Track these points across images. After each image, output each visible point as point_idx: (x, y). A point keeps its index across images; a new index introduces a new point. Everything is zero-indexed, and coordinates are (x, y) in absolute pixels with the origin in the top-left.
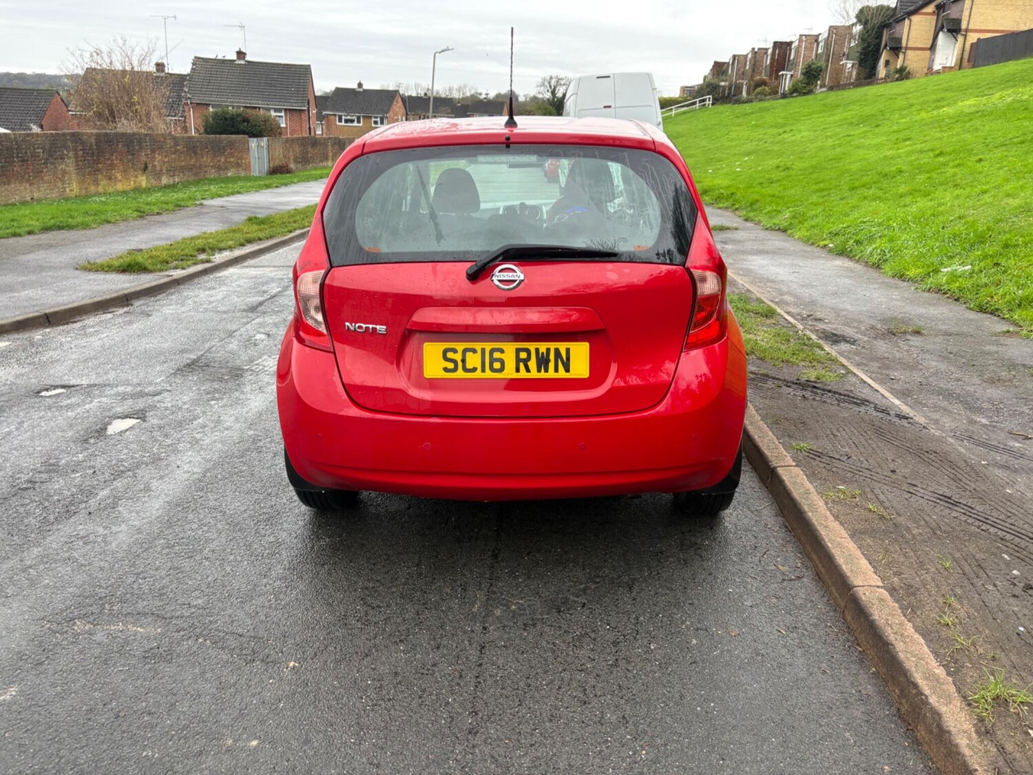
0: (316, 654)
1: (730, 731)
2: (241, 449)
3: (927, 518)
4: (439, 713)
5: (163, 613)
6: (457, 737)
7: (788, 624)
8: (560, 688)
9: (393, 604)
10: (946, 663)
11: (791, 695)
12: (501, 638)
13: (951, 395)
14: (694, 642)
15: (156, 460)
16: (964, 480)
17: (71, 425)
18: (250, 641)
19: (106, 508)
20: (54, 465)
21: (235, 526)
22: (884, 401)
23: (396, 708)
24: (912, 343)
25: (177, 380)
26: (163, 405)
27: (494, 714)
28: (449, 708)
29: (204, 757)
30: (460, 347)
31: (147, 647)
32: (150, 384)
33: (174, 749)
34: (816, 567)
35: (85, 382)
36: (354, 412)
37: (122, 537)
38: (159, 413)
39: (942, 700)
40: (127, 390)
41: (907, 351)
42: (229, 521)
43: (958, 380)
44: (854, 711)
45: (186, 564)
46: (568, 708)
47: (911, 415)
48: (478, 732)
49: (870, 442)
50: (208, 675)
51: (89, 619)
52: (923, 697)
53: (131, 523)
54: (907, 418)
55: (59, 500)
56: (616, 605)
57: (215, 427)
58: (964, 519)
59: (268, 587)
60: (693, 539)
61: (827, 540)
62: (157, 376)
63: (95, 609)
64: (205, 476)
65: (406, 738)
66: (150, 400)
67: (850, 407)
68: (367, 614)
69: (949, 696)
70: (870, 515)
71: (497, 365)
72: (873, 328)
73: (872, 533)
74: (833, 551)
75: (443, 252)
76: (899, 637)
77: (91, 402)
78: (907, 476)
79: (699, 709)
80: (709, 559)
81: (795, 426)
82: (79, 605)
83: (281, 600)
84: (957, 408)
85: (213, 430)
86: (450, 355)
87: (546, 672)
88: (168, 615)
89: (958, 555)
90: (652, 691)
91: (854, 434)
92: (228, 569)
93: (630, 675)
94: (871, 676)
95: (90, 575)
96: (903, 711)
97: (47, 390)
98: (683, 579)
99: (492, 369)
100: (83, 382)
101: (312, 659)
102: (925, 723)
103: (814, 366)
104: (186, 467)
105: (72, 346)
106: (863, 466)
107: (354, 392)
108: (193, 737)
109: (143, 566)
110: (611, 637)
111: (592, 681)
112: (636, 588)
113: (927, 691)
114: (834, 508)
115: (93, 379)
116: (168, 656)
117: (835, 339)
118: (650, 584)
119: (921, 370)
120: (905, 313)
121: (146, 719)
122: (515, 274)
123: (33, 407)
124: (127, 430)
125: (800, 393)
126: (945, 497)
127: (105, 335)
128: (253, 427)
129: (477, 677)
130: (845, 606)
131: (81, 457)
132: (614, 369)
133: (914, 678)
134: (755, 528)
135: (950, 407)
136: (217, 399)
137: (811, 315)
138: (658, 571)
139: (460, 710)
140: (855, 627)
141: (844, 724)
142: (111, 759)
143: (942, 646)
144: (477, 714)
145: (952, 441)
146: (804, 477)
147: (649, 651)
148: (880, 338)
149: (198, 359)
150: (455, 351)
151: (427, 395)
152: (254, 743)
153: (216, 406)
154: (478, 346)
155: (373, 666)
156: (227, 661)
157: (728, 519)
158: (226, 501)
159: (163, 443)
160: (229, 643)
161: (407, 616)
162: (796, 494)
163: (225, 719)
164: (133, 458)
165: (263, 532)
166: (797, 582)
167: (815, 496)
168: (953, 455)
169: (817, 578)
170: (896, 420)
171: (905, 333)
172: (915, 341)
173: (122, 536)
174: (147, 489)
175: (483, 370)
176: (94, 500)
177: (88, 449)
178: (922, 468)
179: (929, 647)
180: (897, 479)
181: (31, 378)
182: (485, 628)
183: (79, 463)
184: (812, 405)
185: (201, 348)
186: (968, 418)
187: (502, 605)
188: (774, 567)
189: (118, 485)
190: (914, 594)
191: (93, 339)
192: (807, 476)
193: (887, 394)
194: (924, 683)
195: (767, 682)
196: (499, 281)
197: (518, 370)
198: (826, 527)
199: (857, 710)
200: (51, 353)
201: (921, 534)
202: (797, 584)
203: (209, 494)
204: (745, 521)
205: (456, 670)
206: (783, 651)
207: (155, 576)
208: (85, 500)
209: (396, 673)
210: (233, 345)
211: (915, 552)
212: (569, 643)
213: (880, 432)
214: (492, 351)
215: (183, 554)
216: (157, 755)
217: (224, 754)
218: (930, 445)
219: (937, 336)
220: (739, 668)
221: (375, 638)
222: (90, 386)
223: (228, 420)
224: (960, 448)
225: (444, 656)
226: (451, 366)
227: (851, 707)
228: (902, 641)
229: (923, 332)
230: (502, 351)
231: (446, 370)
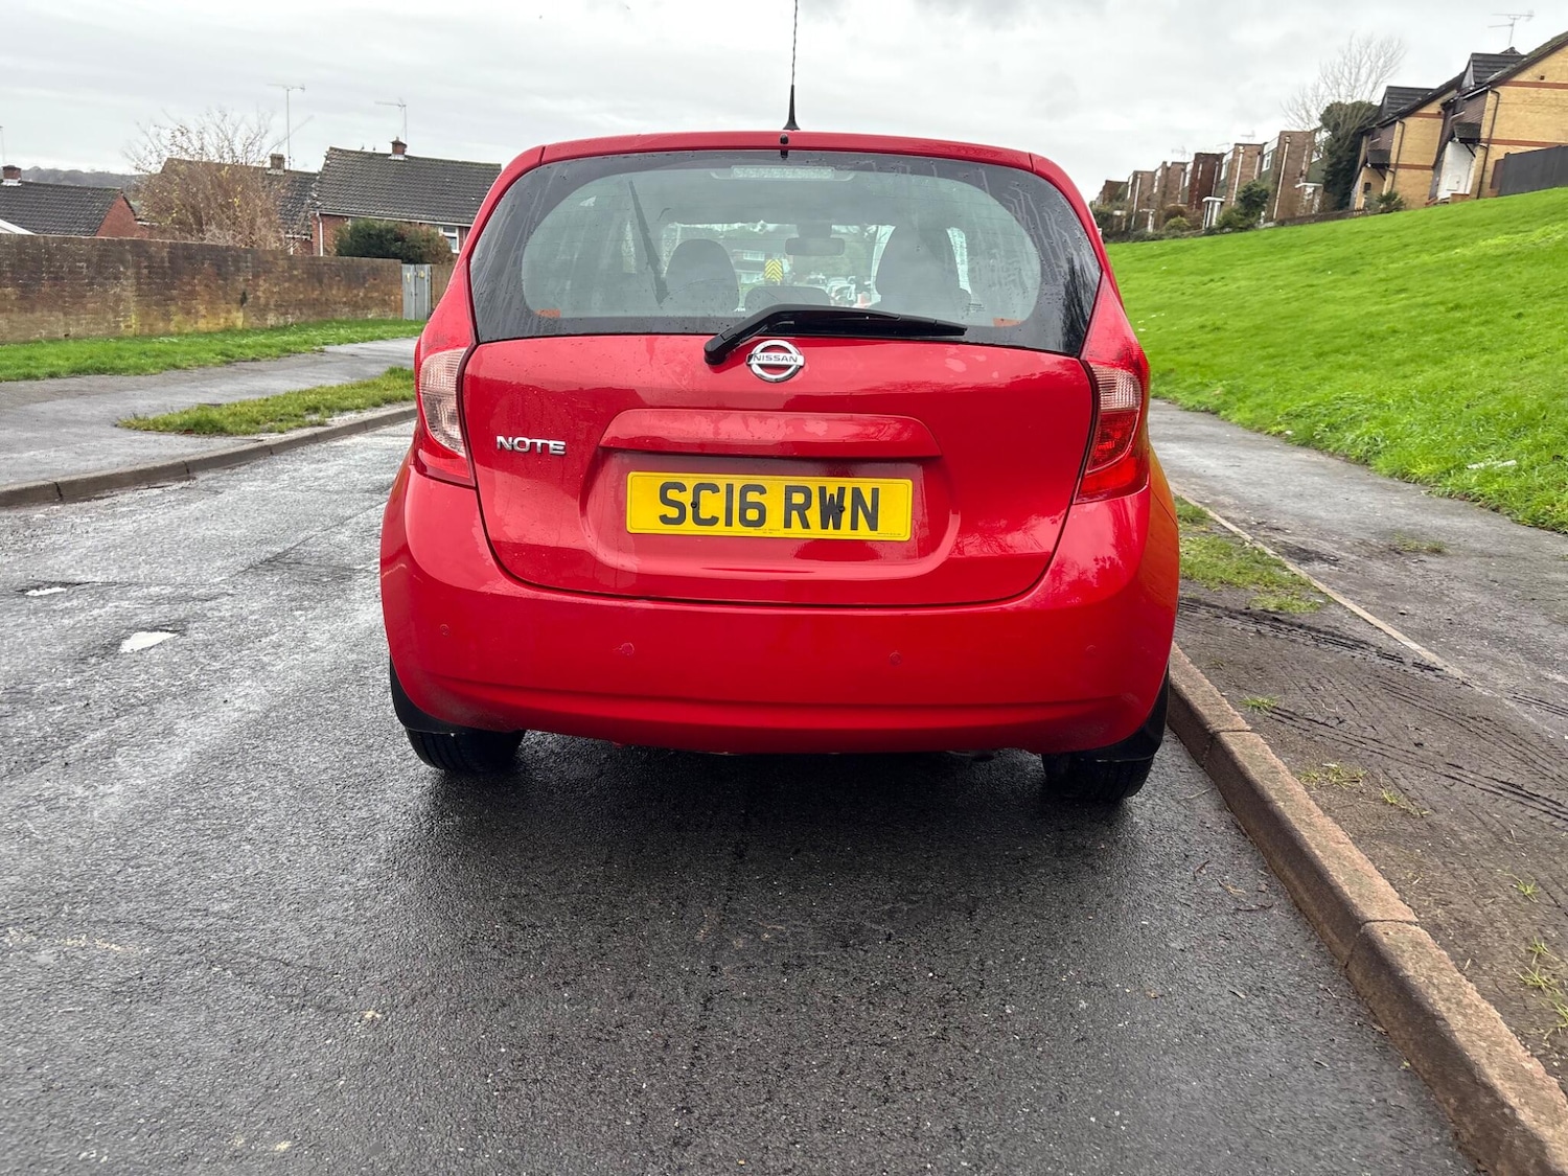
0: (414, 1000)
1: (1151, 1162)
2: (332, 680)
3: (1485, 818)
4: (622, 1108)
5: (159, 922)
6: (652, 1152)
7: (1250, 983)
8: (841, 1073)
9: (558, 923)
10: (1542, 1052)
11: (1262, 1103)
12: (741, 985)
13: (1501, 640)
14: (1083, 1005)
15: (189, 692)
16: (1540, 762)
17: (64, 637)
18: (302, 973)
19: (94, 758)
20: (25, 693)
21: (305, 791)
22: (1392, 644)
23: (547, 1096)
24: (1429, 566)
25: (246, 581)
26: (216, 613)
27: (721, 1114)
28: (642, 1100)
29: (189, 1165)
30: (690, 480)
31: (122, 974)
32: (203, 585)
33: (138, 1149)
34: (1292, 891)
35: (99, 578)
36: (504, 587)
37: (111, 801)
38: (208, 625)
39: (1543, 1117)
40: (163, 592)
41: (1423, 576)
42: (296, 784)
43: (1511, 619)
44: (1376, 1134)
45: (213, 848)
46: (854, 1108)
47: (1440, 665)
48: (689, 1144)
49: (1376, 700)
50: (218, 1027)
51: (32, 927)
52: (1507, 1111)
53: (132, 781)
54: (1433, 670)
55: (20, 744)
56: (945, 940)
57: (296, 646)
58: (1548, 820)
59: (347, 888)
60: (1079, 841)
61: (1313, 846)
62: (215, 574)
63: (44, 911)
64: (267, 717)
65: (559, 1149)
66: (198, 607)
67: (1337, 650)
68: (511, 937)
69: (1556, 1110)
70: (1385, 810)
71: (752, 515)
72: (1363, 543)
73: (1392, 837)
74: (1326, 863)
75: (667, 318)
76: (1453, 1007)
77: (103, 606)
78: (1442, 752)
79: (1093, 1119)
80: (1107, 873)
81: (1247, 673)
82: (20, 905)
83: (366, 910)
84: (1513, 658)
85: (291, 652)
86: (672, 494)
87: (818, 1045)
88: (169, 926)
89: (1543, 876)
90: (1009, 1085)
91: (1348, 689)
92: (283, 858)
93: (968, 1056)
94: (1403, 1075)
95: (47, 859)
96: (1465, 1137)
97: (37, 588)
98: (1063, 902)
99: (744, 521)
100: (96, 579)
101: (407, 1007)
102: (1511, 1160)
103: (1273, 591)
104: (238, 703)
105: (90, 530)
106: (1365, 735)
107: (508, 556)
108: (177, 1130)
109: (138, 848)
110: (935, 990)
111: (900, 1063)
112: (980, 914)
113: (1513, 1101)
114: (1322, 796)
115: (114, 574)
116: (156, 993)
117: (1304, 556)
118: (1005, 909)
119: (1448, 603)
120: (1415, 524)
121: (97, 1095)
122: (788, 355)
123: (10, 610)
124: (153, 647)
125: (1252, 627)
126: (1513, 785)
127: (144, 516)
128: (357, 649)
129: (695, 1049)
130: (1351, 956)
131: (69, 681)
132: (954, 524)
133: (1487, 1076)
134: (1184, 827)
135: (1501, 657)
136: (306, 609)
137: (1264, 523)
138: (1018, 887)
139: (661, 1105)
140: (1371, 992)
141: (1361, 1157)
142: (21, 1162)
143: (1533, 1023)
144: (690, 1111)
145: (1513, 705)
146: (1267, 747)
147: (1002, 1017)
148: (1377, 558)
149: (286, 553)
150: (681, 488)
151: (630, 563)
152: (284, 1146)
153: (303, 619)
154: (721, 480)
155: (512, 1024)
156: (256, 1006)
157: (1138, 812)
158: (297, 754)
159: (208, 668)
160: (264, 975)
161: (580, 943)
162: (1254, 773)
163: (237, 1102)
164: (153, 686)
165: (350, 803)
166: (1261, 915)
167: (1286, 777)
168: (1516, 725)
169: (1296, 910)
170: (1417, 671)
171: (1417, 551)
172: (1434, 563)
173: (113, 799)
174: (169, 731)
175: (729, 523)
176: (77, 746)
177: (84, 671)
178: (1468, 743)
179: (1509, 1025)
180: (1428, 757)
181: (16, 571)
182: (714, 968)
183: (65, 691)
184: (1272, 645)
185: (293, 538)
186: (1533, 673)
187: (746, 931)
188: (1219, 889)
189: (123, 725)
190: (1474, 936)
191: (123, 521)
192: (1270, 746)
193: (1396, 634)
194: (1507, 1085)
195: (1215, 1078)
196: (761, 366)
197: (788, 524)
198: (1309, 824)
199: (1383, 1132)
200: (54, 537)
201: (1477, 842)
202: (1261, 918)
203: (269, 743)
204: (1168, 816)
205: (658, 1036)
206: (1243, 1028)
207: (157, 862)
208: (64, 744)
209: (552, 1037)
210: (344, 536)
211: (1470, 868)
212: (861, 999)
213: (1390, 688)
214: (745, 490)
215: (209, 832)
216: (105, 1158)
217: (227, 1163)
218: (1476, 708)
219: (1467, 557)
220: (1165, 1053)
221: (521, 977)
222: (108, 584)
223: (318, 638)
224: (1526, 716)
225: (639, 1011)
226: (673, 513)
227: (1371, 1127)
228: (1460, 1013)
229: (1446, 550)
230: (762, 490)
231: (664, 519)
